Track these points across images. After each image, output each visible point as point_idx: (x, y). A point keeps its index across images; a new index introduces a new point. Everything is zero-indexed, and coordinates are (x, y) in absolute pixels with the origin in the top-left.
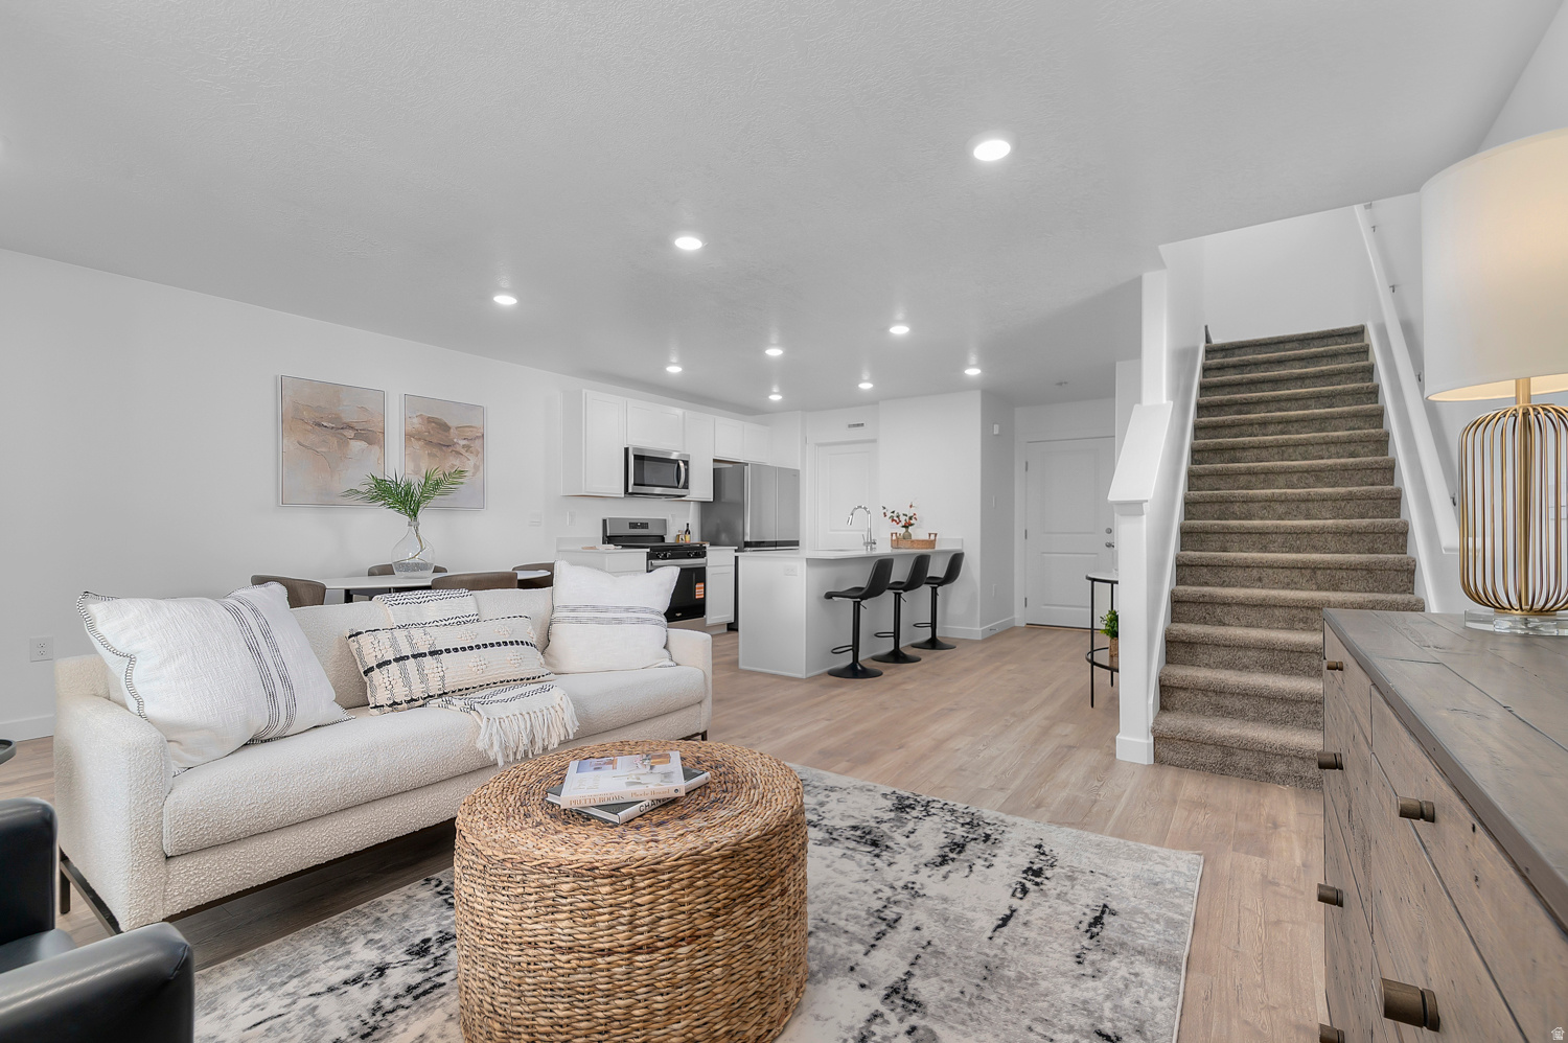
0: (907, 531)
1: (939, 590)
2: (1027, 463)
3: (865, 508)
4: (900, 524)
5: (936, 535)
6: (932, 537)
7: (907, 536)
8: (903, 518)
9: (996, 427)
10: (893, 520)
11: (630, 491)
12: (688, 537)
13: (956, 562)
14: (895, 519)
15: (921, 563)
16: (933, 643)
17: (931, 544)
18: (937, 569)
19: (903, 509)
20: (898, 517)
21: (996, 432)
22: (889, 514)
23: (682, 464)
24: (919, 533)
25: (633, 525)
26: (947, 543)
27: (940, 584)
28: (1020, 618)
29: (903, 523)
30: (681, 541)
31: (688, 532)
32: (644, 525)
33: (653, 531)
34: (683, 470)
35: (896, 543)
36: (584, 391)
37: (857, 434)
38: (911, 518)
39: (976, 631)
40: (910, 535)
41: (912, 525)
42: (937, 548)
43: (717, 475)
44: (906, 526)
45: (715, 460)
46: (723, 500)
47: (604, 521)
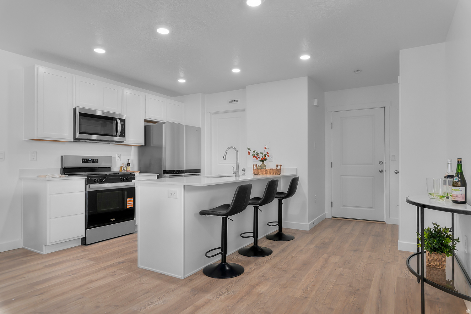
0: (263, 164)
1: (283, 201)
2: (332, 124)
3: (235, 149)
4: (259, 159)
5: (281, 166)
6: (279, 167)
7: (263, 167)
8: (260, 156)
9: (316, 101)
10: (254, 157)
11: (77, 137)
12: (128, 168)
13: (294, 183)
14: (256, 156)
15: (272, 185)
16: (280, 236)
17: (278, 171)
18: (283, 187)
19: (260, 150)
20: (257, 154)
21: (316, 103)
22: (252, 153)
23: (119, 122)
24: (270, 164)
25: (85, 160)
26: (288, 171)
27: (284, 198)
28: (329, 213)
29: (261, 158)
30: (123, 171)
31: (128, 164)
32: (94, 161)
33: (101, 164)
34: (119, 125)
35: (257, 171)
36: (36, 66)
37: (234, 106)
38: (265, 156)
39: (306, 225)
40: (265, 166)
41: (266, 160)
42: (282, 174)
43: (147, 130)
44: (262, 161)
45: (146, 121)
46: (152, 145)
47: (62, 158)
